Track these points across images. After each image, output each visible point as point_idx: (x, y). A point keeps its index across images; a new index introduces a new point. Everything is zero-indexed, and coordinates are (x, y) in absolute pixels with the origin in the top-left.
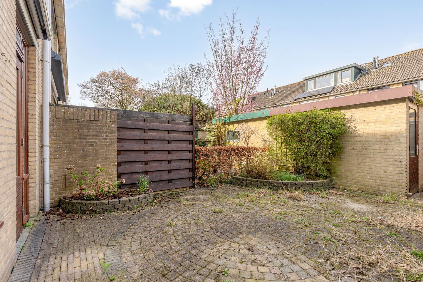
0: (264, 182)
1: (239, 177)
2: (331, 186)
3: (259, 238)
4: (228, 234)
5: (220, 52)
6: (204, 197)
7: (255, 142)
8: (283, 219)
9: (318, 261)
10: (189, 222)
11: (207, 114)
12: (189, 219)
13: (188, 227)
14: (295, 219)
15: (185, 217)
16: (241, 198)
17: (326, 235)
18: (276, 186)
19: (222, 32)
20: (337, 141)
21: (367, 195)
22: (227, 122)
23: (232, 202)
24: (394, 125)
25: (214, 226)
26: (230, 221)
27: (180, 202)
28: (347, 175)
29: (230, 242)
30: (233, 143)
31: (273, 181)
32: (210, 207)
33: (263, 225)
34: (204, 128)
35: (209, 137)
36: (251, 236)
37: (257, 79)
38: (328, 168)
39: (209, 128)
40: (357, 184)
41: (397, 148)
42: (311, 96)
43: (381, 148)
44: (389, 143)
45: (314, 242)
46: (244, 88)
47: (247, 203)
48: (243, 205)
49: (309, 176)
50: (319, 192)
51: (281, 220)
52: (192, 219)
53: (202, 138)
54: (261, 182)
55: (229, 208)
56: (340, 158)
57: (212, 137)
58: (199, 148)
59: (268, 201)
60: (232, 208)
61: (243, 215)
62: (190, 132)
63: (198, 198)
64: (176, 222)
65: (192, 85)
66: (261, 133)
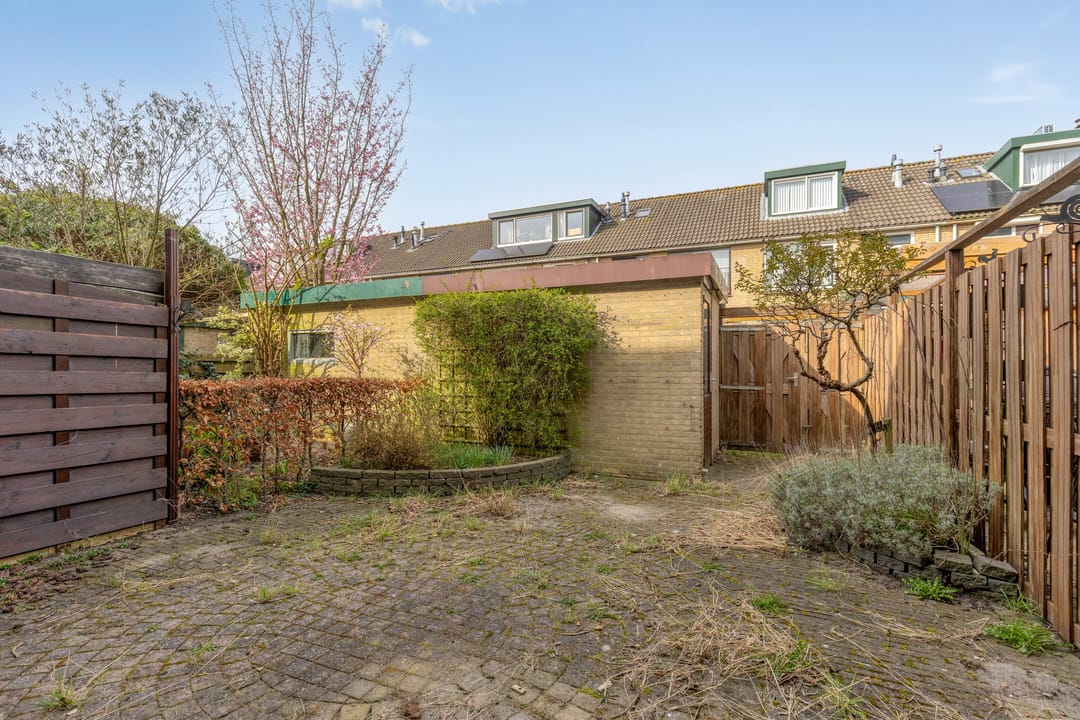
0: (412, 478)
1: (336, 469)
2: (569, 470)
3: (427, 660)
4: (324, 674)
5: (266, 92)
6: (216, 550)
7: (381, 365)
8: (482, 580)
9: (601, 688)
10: (157, 667)
11: (220, 277)
12: (159, 655)
13: (156, 689)
14: (514, 574)
15: (141, 648)
16: (349, 536)
17: (593, 601)
18: (446, 484)
19: (271, 35)
20: (580, 364)
21: (636, 482)
22: (291, 303)
23: (325, 554)
24: (682, 332)
25: (268, 656)
26: (324, 622)
27: (112, 586)
28: (598, 442)
29: (336, 707)
30: (313, 367)
31: (437, 471)
32: (244, 585)
33: (431, 611)
34: (211, 321)
35: (225, 348)
36: (403, 662)
37: (380, 193)
38: (562, 428)
39: (228, 321)
40: (618, 460)
41: (686, 380)
42: (507, 259)
43: (661, 380)
44: (674, 369)
45: (572, 630)
46: (344, 212)
47: (370, 547)
48: (361, 555)
49: (522, 450)
50: (546, 488)
51: (478, 584)
52: (171, 651)
53: (200, 352)
54: (403, 477)
55: (314, 576)
56: (586, 403)
57: (239, 350)
58: (195, 383)
59: (431, 532)
60: (325, 573)
61: (365, 591)
62: (155, 327)
63: (194, 560)
64: (92, 683)
65: (165, 167)
66: (397, 341)
